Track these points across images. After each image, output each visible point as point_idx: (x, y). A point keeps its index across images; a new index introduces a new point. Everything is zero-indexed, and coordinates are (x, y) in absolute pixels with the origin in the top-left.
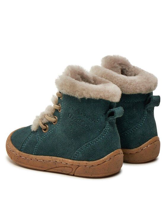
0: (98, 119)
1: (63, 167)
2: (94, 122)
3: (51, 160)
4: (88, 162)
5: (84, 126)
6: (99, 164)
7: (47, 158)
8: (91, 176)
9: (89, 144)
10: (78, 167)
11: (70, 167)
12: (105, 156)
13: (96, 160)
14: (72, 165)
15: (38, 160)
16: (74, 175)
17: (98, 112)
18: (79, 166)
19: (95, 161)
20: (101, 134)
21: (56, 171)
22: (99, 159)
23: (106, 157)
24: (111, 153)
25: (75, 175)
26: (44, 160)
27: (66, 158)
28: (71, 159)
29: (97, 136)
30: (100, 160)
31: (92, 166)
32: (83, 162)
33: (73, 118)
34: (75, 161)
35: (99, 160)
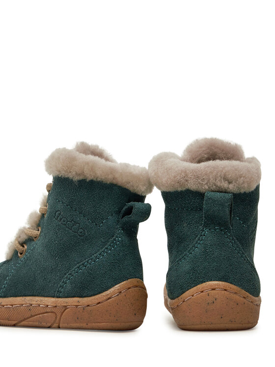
0: (103, 219)
1: (41, 314)
2: (96, 225)
3: (24, 303)
4: (81, 298)
5: (77, 232)
6: (99, 303)
7: (18, 300)
8: (86, 326)
9: (83, 264)
10: (65, 310)
11: (52, 312)
12: (110, 288)
13: (94, 295)
14: (56, 306)
15: (3, 306)
16: (59, 328)
17: (105, 207)
18: (66, 307)
19: (93, 297)
20: (106, 246)
21: (31, 323)
22: (100, 293)
23: (112, 290)
24: (121, 282)
25: (61, 326)
26: (12, 305)
27: (47, 296)
28: (54, 297)
29: (98, 250)
30: (102, 294)
31: (88, 306)
32: (72, 299)
33: (61, 219)
34: (60, 299)
35: (99, 296)
